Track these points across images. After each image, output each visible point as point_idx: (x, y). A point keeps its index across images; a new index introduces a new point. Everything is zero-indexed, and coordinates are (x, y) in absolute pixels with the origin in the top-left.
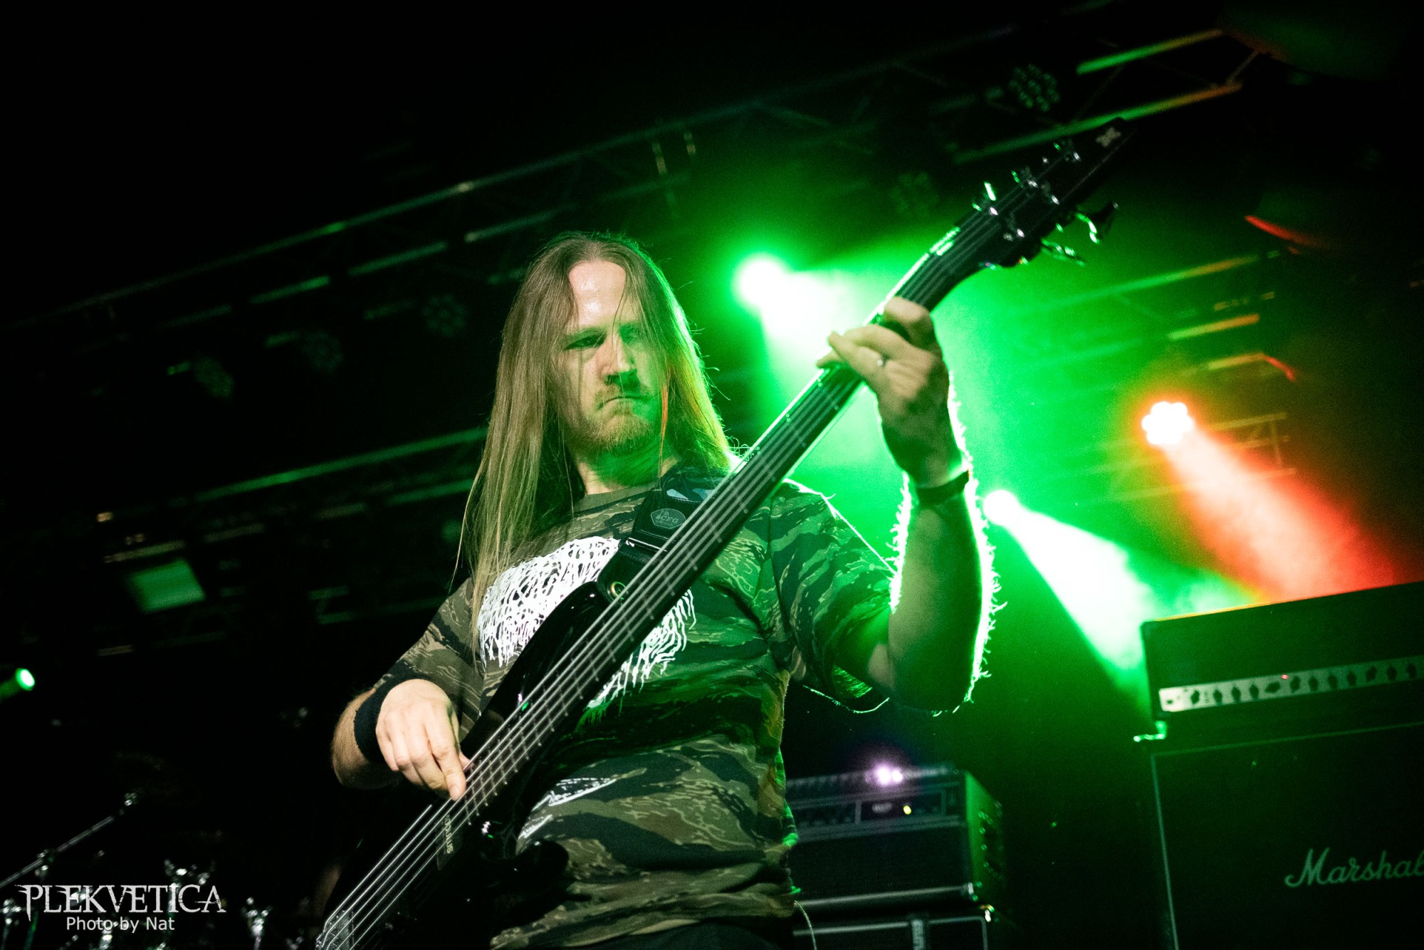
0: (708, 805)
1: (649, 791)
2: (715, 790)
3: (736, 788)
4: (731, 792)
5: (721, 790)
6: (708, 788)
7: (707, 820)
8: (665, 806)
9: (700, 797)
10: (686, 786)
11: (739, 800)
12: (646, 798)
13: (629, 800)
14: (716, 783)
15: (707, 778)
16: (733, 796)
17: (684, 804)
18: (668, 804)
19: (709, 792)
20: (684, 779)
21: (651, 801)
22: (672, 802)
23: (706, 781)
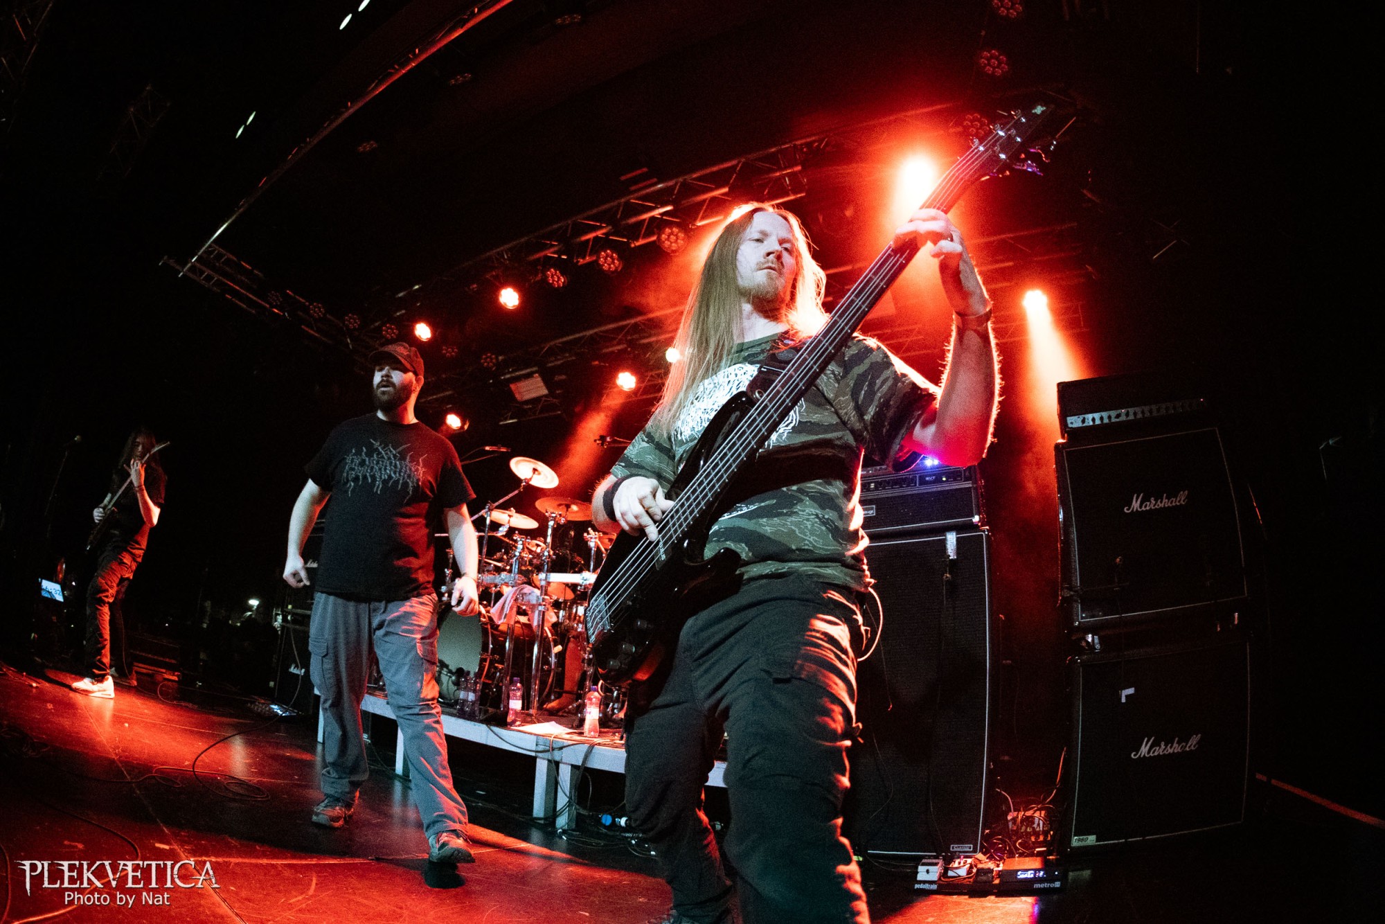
0: (813, 525)
1: (778, 515)
2: (817, 516)
3: (830, 515)
4: (826, 517)
5: (820, 516)
6: (813, 514)
7: (812, 534)
8: (787, 524)
9: (808, 520)
10: (801, 513)
11: (831, 520)
12: (776, 519)
13: (765, 520)
14: (817, 511)
15: (813, 508)
16: (828, 519)
17: (798, 524)
18: (789, 523)
19: (813, 517)
20: (798, 507)
21: (778, 521)
22: (791, 522)
23: (812, 510)
